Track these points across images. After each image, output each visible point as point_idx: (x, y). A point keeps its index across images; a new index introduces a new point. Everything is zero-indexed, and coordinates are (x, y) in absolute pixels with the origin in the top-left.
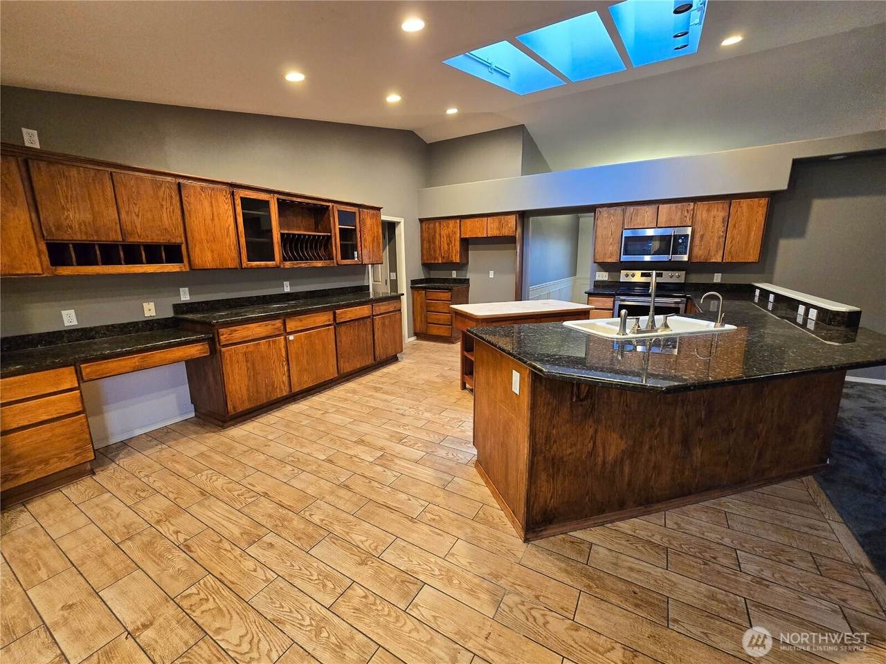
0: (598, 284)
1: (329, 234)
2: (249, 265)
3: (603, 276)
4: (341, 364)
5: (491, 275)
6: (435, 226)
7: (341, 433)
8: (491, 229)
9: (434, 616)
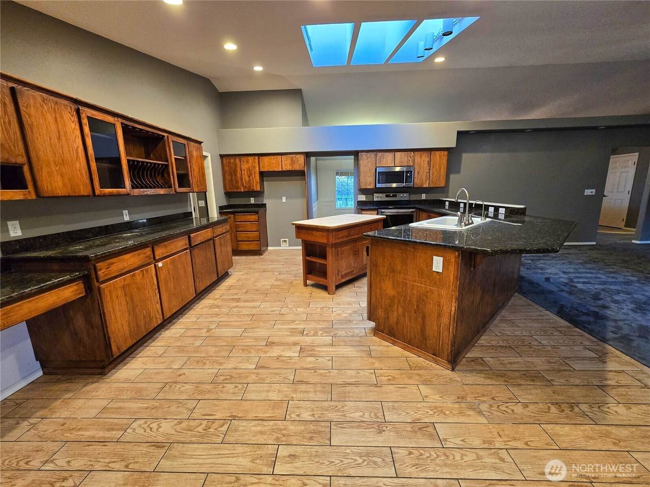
0: (360, 203)
1: (166, 163)
2: (102, 192)
3: (362, 198)
4: (197, 284)
5: (284, 200)
6: (235, 161)
7: (243, 342)
8: (286, 165)
9: (462, 440)
